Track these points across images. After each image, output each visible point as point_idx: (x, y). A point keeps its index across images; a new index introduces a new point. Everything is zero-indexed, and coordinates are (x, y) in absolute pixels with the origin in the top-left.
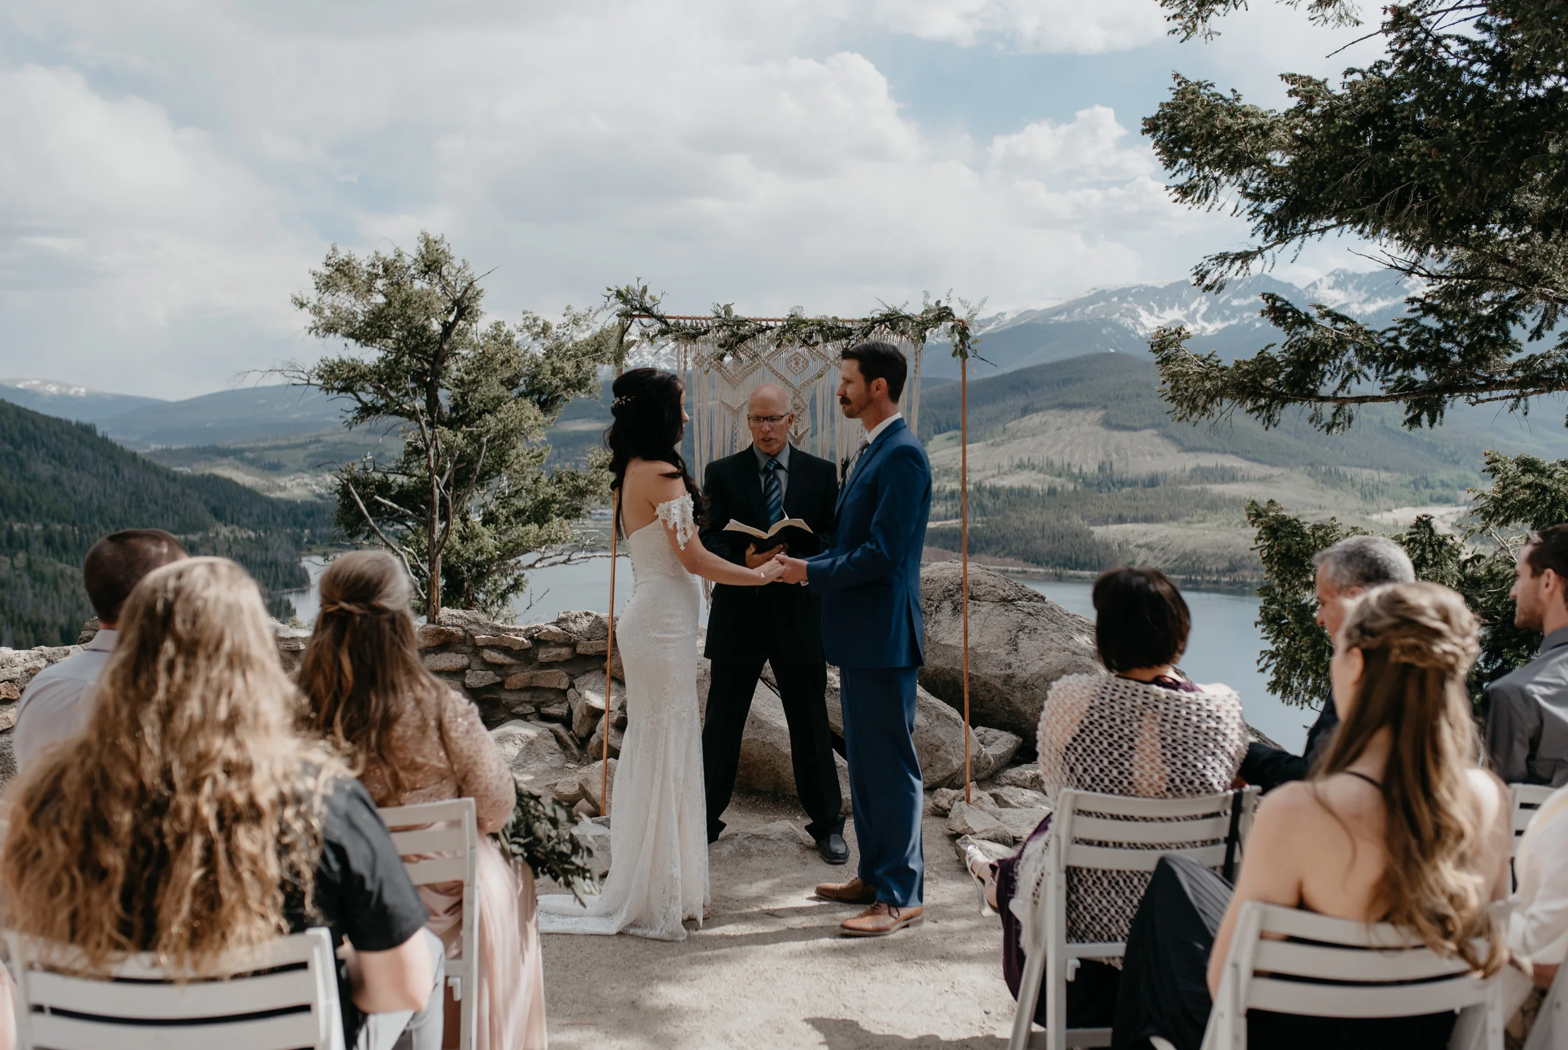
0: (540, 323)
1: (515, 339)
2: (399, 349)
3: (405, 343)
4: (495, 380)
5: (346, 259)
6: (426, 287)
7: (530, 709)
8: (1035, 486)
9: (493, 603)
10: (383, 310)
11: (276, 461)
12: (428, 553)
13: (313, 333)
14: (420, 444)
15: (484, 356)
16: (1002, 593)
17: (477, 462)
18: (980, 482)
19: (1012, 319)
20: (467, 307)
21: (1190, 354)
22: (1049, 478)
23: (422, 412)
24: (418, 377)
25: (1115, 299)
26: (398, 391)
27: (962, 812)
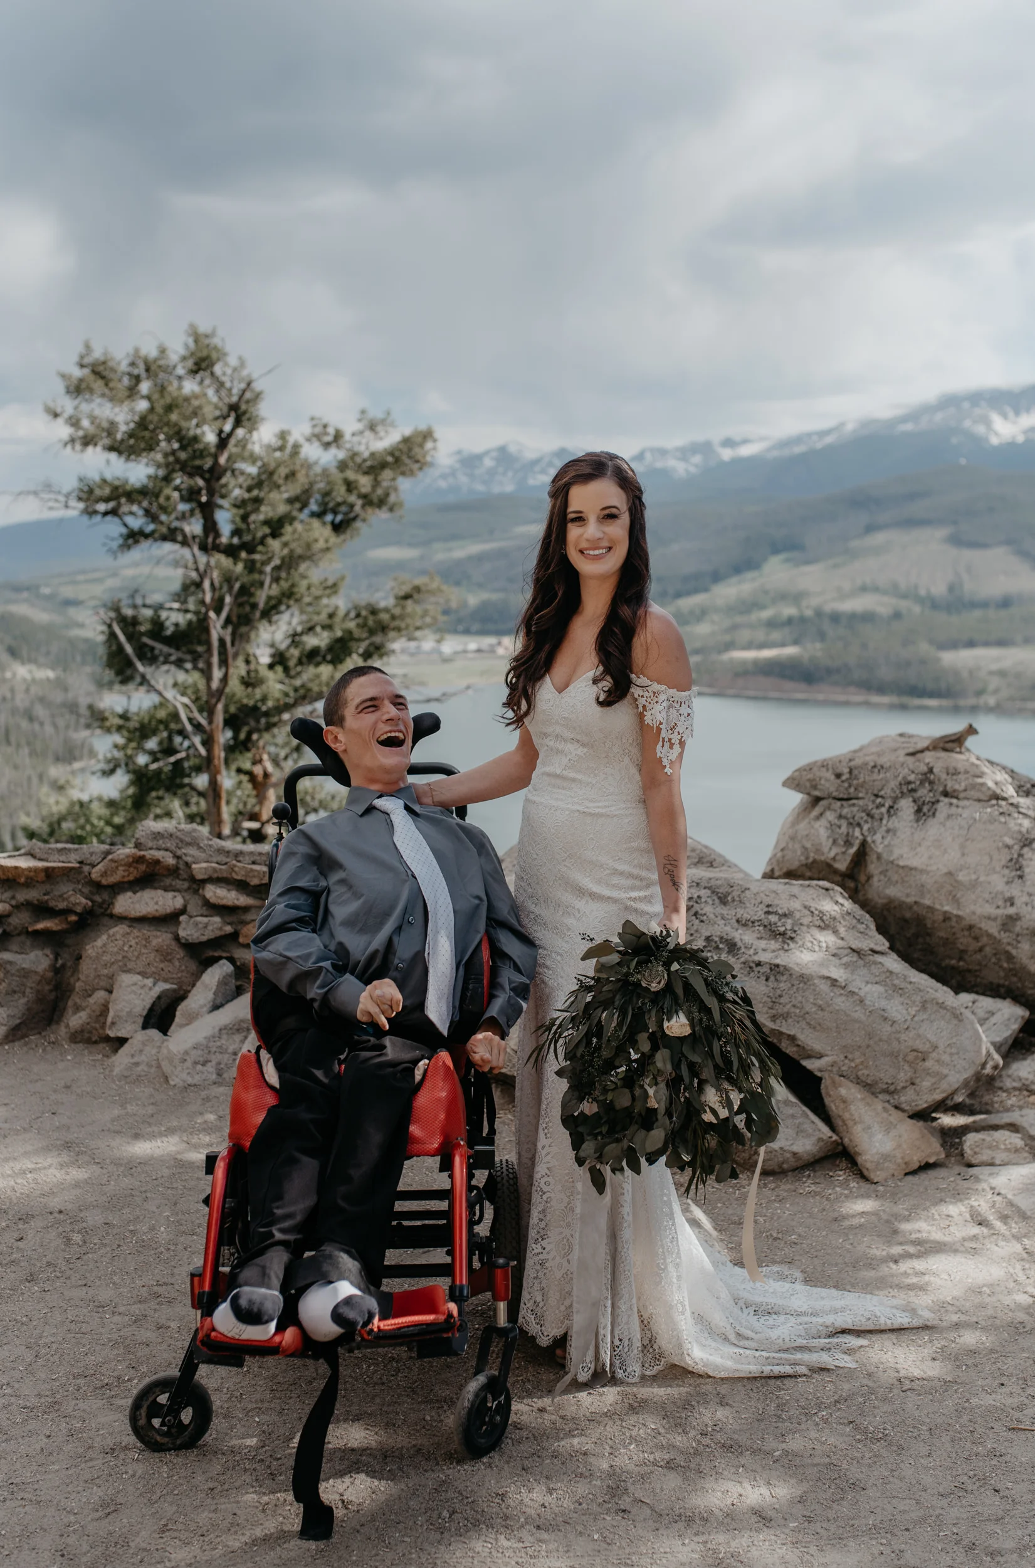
0: (331, 431)
1: (303, 451)
2: (168, 465)
3: (176, 457)
4: (279, 498)
5: (102, 359)
6: (196, 389)
8: (878, 609)
10: (146, 418)
11: (73, 597)
12: (207, 701)
13: (69, 447)
14: (194, 576)
15: (266, 470)
17: (260, 593)
18: (820, 606)
20: (246, 412)
22: (893, 601)
23: (195, 537)
24: (191, 495)
25: (965, 405)
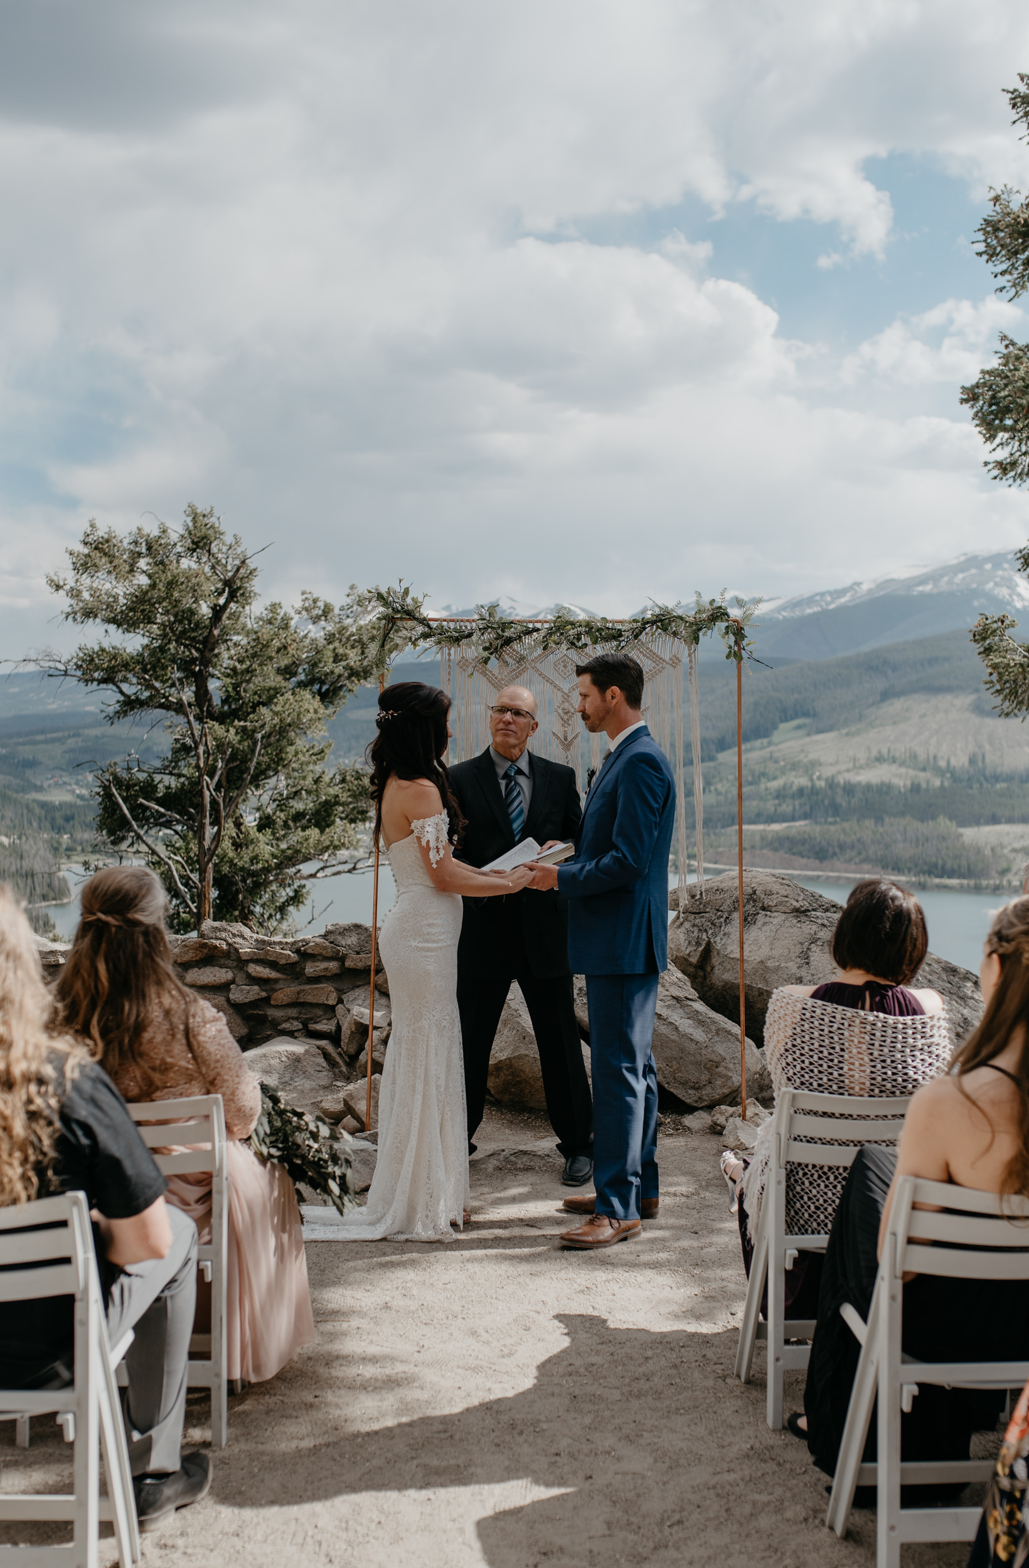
0: (321, 604)
1: (293, 623)
2: (164, 636)
3: (172, 629)
4: (270, 669)
5: (106, 536)
6: (194, 566)
7: (297, 1025)
8: (896, 781)
9: (271, 916)
10: (147, 592)
11: (31, 758)
12: (198, 861)
13: (70, 618)
14: (188, 741)
15: (259, 643)
16: (795, 903)
17: (251, 760)
18: (833, 777)
19: (870, 591)
20: (239, 588)
21: (1013, 644)
22: (911, 772)
23: (190, 705)
24: (186, 666)
25: (988, 566)
26: (164, 682)
27: (736, 1128)
